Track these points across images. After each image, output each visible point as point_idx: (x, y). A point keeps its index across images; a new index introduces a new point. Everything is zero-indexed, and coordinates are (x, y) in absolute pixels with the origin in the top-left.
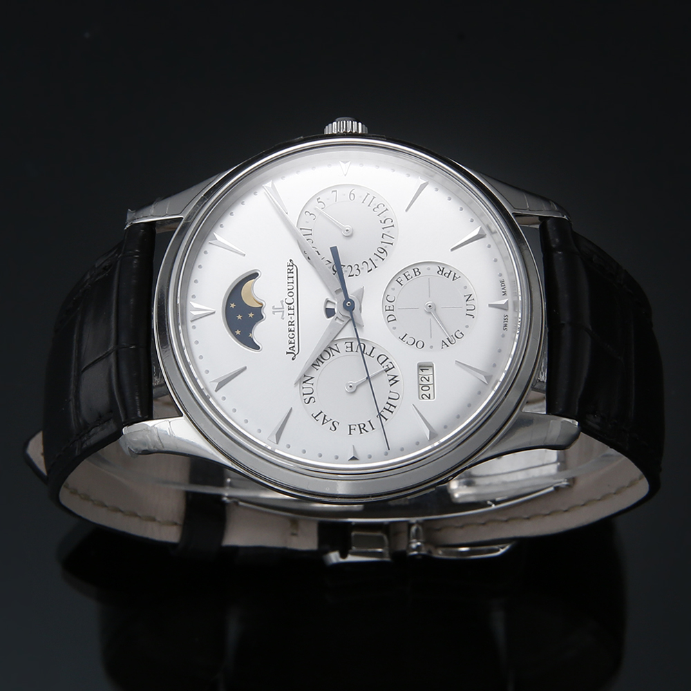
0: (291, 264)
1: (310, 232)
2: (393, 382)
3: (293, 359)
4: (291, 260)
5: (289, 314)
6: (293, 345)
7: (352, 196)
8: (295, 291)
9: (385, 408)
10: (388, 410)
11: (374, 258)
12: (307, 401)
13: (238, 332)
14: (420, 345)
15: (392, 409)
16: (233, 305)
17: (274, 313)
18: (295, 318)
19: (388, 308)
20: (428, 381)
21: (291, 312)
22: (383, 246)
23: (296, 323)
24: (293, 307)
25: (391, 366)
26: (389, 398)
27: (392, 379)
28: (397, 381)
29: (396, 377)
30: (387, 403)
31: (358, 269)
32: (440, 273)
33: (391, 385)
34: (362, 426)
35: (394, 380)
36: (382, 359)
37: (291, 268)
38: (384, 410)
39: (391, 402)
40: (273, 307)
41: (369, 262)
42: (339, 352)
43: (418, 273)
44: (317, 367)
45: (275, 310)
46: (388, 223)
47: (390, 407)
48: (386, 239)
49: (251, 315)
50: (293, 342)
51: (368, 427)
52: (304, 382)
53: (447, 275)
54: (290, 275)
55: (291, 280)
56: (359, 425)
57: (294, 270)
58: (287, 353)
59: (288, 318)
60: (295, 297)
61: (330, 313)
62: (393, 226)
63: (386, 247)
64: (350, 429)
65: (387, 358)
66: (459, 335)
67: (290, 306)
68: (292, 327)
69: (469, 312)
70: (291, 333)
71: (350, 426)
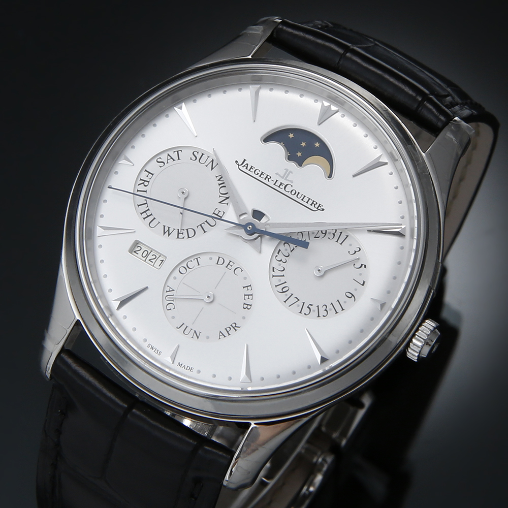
0: (320, 208)
1: (340, 241)
2: (166, 229)
3: (236, 162)
4: (323, 210)
5: (277, 181)
6: (249, 169)
7: (350, 296)
8: (294, 197)
9: (149, 210)
10: (145, 212)
11: (283, 280)
12: (195, 153)
13: (291, 136)
14: (183, 270)
15: (144, 215)
16: (317, 145)
17: (287, 170)
18: (271, 183)
19: (231, 263)
20: (149, 260)
21: (278, 184)
22: (289, 293)
23: (266, 182)
24: (281, 188)
25: (180, 236)
26: (154, 219)
27: (169, 230)
28: (165, 233)
29: (169, 235)
30: (151, 215)
31: (281, 260)
32: (234, 325)
33: (164, 226)
34: (146, 183)
35: (167, 232)
36: (191, 233)
37: (317, 206)
38: (147, 208)
39: (151, 218)
40: (292, 173)
41: (281, 273)
42: (220, 202)
43: (245, 306)
44: (218, 178)
45: (288, 172)
46: (306, 310)
47: (146, 215)
48: (292, 300)
49: (299, 154)
50: (251, 170)
51: (142, 187)
52: (213, 161)
53: (228, 329)
54: (310, 202)
55: (306, 199)
56: (149, 182)
57: (312, 207)
58: (245, 160)
59: (274, 178)
60: (289, 194)
61: (258, 215)
62: (301, 312)
63: (286, 295)
64: (150, 173)
65: (189, 237)
66: (169, 307)
67: (284, 186)
68: (264, 176)
69: (184, 327)
70: (260, 173)
71: (153, 174)
